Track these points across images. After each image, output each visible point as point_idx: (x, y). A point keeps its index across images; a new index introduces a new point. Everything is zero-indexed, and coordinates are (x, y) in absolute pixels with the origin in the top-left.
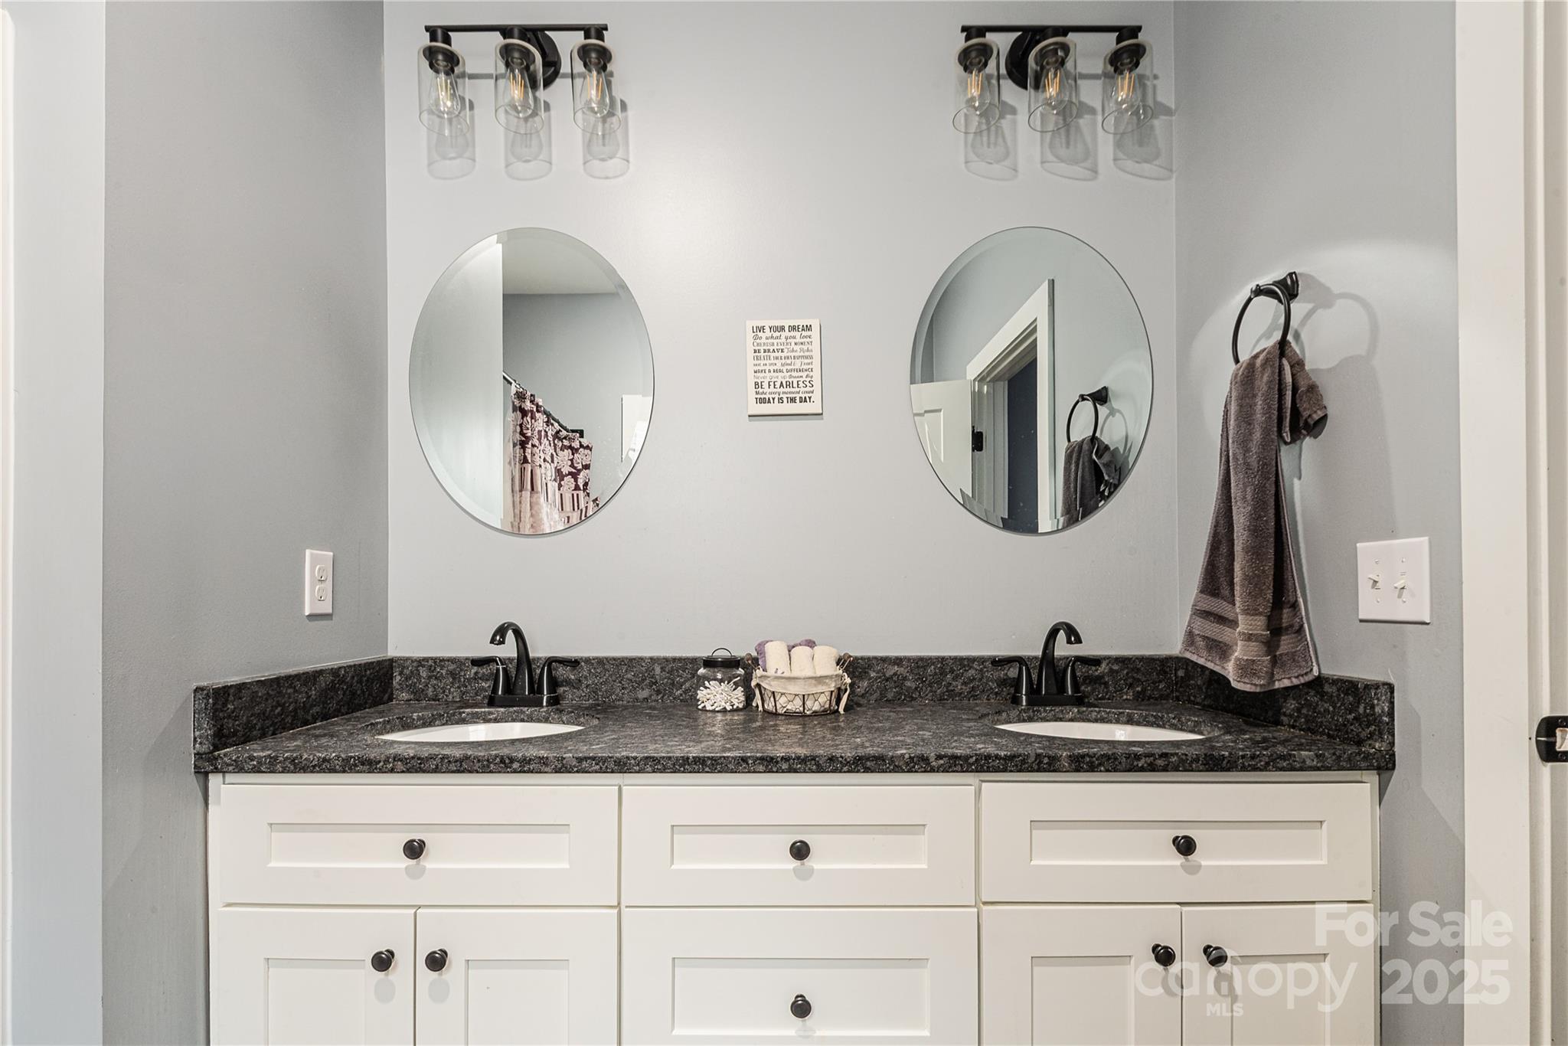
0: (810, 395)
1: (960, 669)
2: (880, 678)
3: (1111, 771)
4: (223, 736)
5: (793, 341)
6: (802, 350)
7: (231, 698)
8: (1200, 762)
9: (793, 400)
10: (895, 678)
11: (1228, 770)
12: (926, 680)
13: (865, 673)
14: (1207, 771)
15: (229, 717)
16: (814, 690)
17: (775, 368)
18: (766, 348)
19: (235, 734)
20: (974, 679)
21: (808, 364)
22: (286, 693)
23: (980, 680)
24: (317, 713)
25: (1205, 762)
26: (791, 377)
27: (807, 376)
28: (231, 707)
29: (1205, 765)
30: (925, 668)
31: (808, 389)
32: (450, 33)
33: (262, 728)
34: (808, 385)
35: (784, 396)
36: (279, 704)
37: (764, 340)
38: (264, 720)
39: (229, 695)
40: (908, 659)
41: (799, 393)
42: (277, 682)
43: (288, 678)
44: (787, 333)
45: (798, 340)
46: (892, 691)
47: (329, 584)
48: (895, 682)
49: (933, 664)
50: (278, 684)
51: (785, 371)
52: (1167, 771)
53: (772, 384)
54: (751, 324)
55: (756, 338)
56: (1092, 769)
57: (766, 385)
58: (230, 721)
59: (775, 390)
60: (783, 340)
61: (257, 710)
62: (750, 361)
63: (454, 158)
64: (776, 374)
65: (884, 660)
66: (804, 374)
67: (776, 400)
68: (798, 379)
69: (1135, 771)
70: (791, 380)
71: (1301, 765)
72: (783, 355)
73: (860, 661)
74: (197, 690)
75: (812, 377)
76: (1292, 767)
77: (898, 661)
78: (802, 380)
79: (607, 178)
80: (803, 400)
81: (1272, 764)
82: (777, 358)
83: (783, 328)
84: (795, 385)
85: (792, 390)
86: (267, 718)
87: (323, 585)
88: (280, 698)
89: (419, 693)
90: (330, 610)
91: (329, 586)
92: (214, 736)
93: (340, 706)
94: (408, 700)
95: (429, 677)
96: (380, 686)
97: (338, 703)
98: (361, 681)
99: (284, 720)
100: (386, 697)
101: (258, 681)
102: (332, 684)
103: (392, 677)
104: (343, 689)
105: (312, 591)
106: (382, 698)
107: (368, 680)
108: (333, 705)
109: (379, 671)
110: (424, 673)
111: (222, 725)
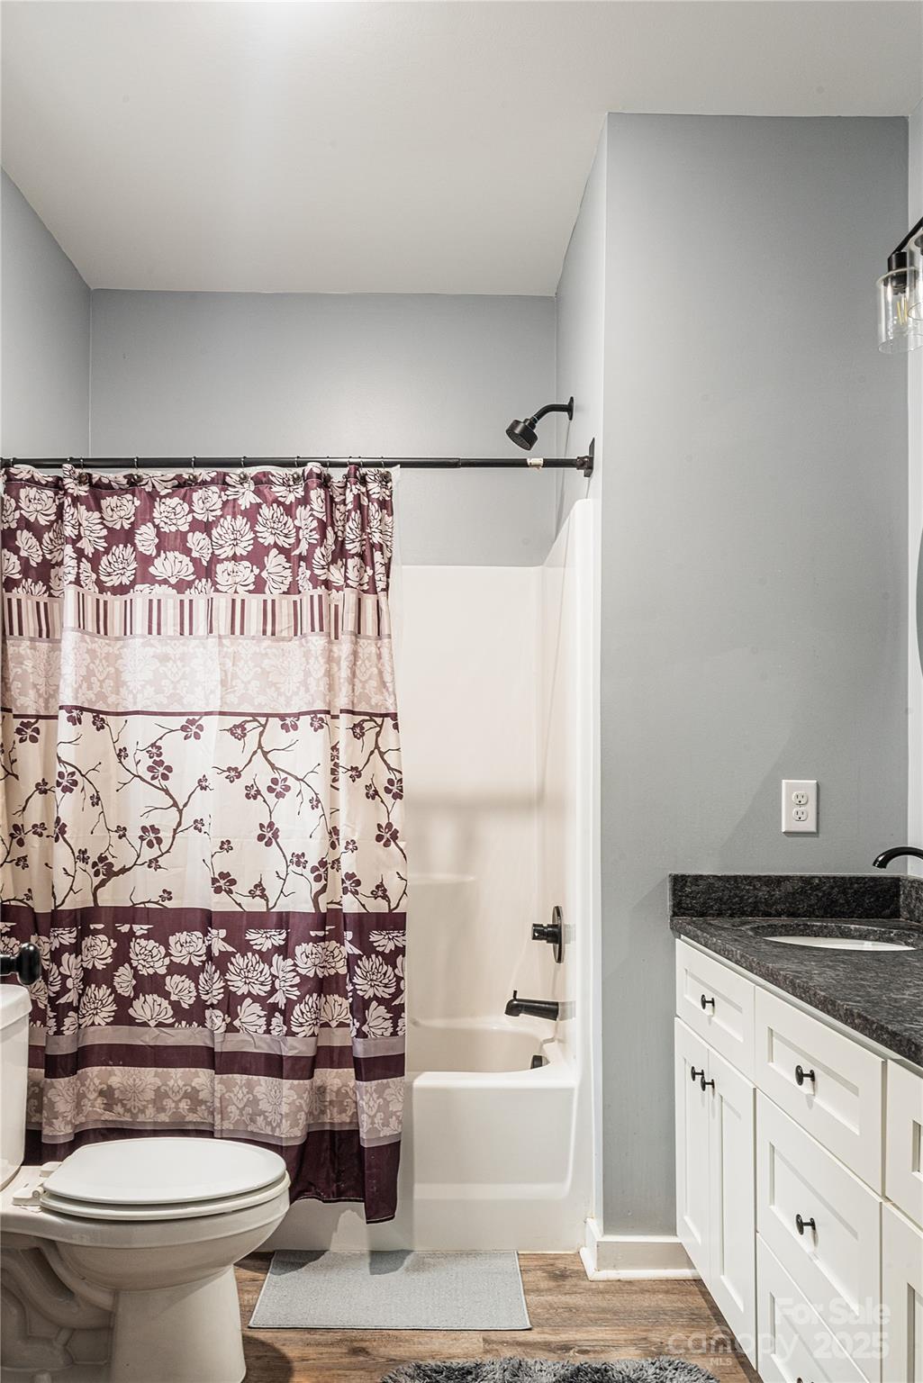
4: (682, 908)
19: (692, 908)
22: (744, 888)
24: (782, 909)
28: (688, 890)
32: (903, 251)
33: (719, 910)
38: (721, 905)
58: (688, 899)
61: (713, 896)
74: (670, 875)
86: (725, 904)
87: (803, 808)
88: (738, 892)
89: (911, 912)
90: (813, 829)
91: (811, 809)
92: (674, 906)
93: (814, 910)
94: (907, 919)
95: (917, 898)
96: (877, 900)
97: (811, 906)
98: (844, 892)
99: (743, 908)
100: (887, 912)
101: (714, 876)
102: (803, 892)
103: (898, 895)
104: (817, 895)
105: (789, 812)
106: (880, 912)
107: (856, 892)
108: (803, 907)
109: (876, 885)
110: (914, 893)
111: (681, 900)
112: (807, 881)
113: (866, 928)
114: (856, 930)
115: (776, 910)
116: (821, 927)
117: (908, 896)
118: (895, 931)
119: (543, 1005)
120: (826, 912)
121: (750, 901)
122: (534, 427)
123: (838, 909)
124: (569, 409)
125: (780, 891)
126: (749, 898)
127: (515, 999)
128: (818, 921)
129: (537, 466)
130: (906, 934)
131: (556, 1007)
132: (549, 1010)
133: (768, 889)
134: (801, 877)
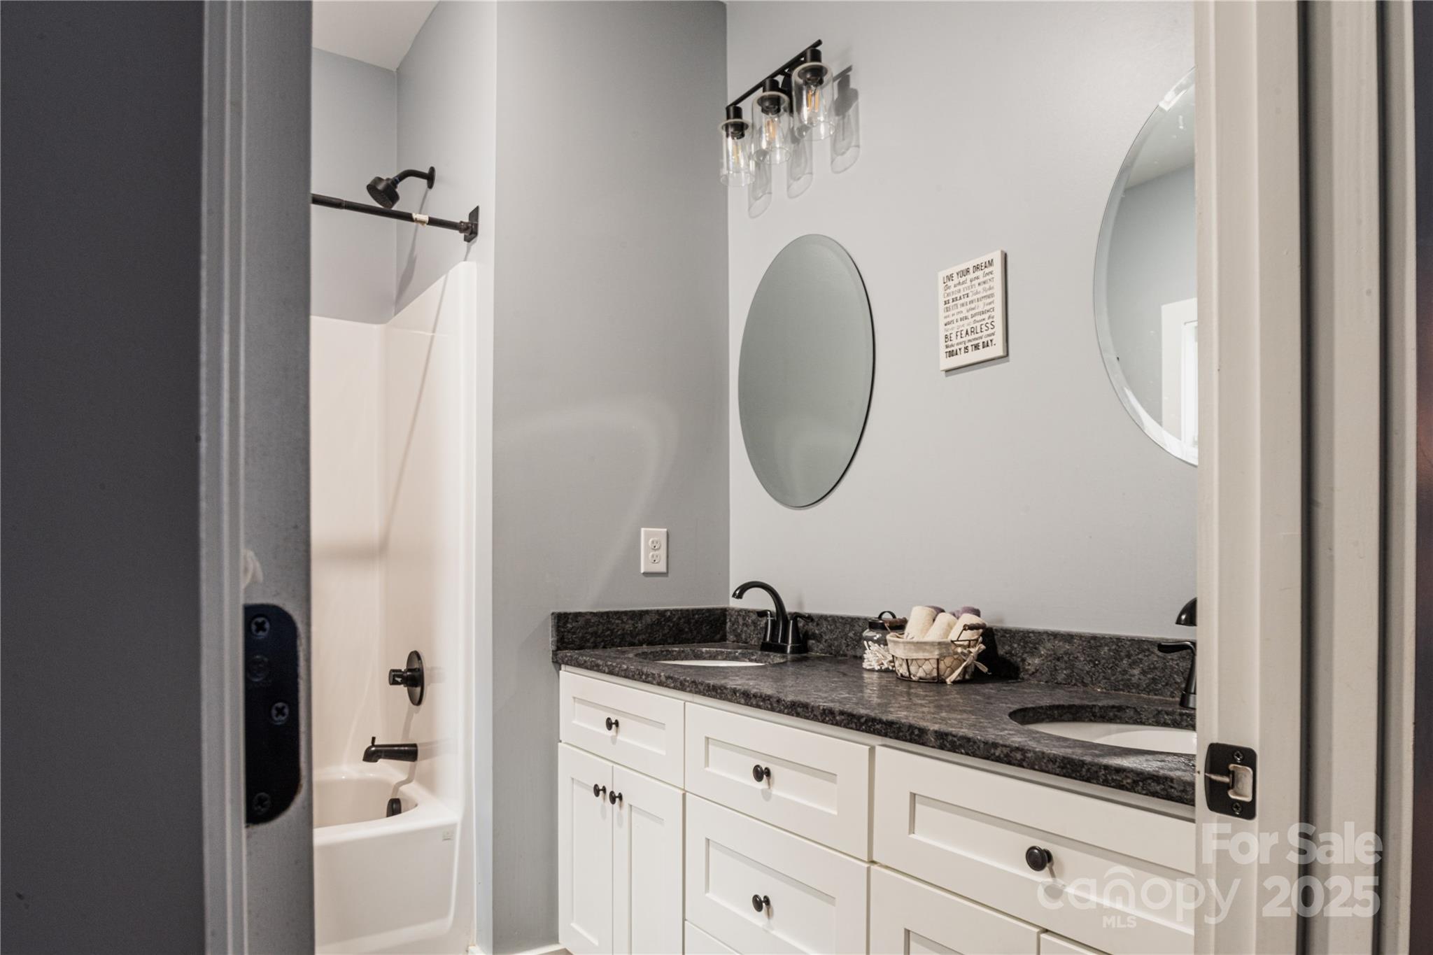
0: (991, 338)
1: (1139, 654)
2: (1051, 655)
3: (970, 755)
4: (564, 642)
5: (976, 282)
6: (985, 290)
7: (570, 620)
8: (1057, 764)
9: (976, 347)
10: (1066, 658)
11: (1088, 780)
12: (1100, 664)
13: (1036, 648)
14: (1064, 776)
15: (569, 632)
16: (915, 656)
17: (962, 315)
18: (954, 297)
19: (573, 642)
20: (1155, 668)
21: (990, 303)
22: (615, 623)
23: (1163, 669)
24: (644, 639)
25: (1062, 764)
26: (975, 322)
27: (989, 317)
28: (569, 626)
29: (1063, 768)
30: (1098, 648)
31: (990, 331)
32: (738, 105)
33: (594, 642)
34: (990, 326)
35: (969, 344)
36: (608, 629)
37: (953, 289)
38: (596, 638)
39: (568, 618)
40: (1081, 637)
41: (981, 338)
42: (607, 614)
43: (616, 613)
44: (971, 275)
45: (982, 280)
46: (1062, 672)
47: (663, 552)
48: (1066, 662)
49: (1107, 645)
50: (608, 617)
51: (970, 317)
52: (1023, 767)
53: (959, 334)
54: (943, 274)
55: (947, 287)
56: (954, 748)
57: (953, 336)
58: (569, 634)
59: (962, 340)
60: (969, 283)
61: (590, 630)
62: (942, 314)
63: (762, 196)
64: (963, 322)
65: (1055, 635)
66: (986, 316)
67: (963, 350)
68: (981, 323)
69: (992, 760)
70: (974, 326)
71: (1179, 794)
72: (967, 300)
73: (1031, 635)
74: (553, 614)
75: (993, 317)
76: (1167, 795)
77: (1069, 638)
78: (984, 322)
79: (846, 169)
80: (986, 345)
81: (1141, 784)
82: (963, 305)
83: (968, 271)
84: (979, 331)
85: (977, 336)
86: (599, 636)
87: (657, 552)
88: (609, 626)
89: (738, 636)
90: (664, 570)
91: (662, 553)
92: (558, 641)
93: (667, 638)
94: (734, 642)
95: (743, 624)
96: (711, 627)
97: (664, 635)
98: (688, 622)
99: (613, 639)
100: (718, 636)
101: (591, 613)
102: (659, 621)
103: (725, 623)
104: (669, 626)
105: (647, 556)
106: (713, 637)
107: (696, 622)
108: (659, 636)
109: (710, 616)
110: (741, 621)
111: (563, 636)
112: (661, 613)
113: (714, 650)
114: (707, 652)
115: (639, 641)
116: (679, 652)
117: (735, 622)
118: (739, 651)
119: (402, 748)
120: (675, 640)
121: (619, 633)
122: (396, 187)
123: (684, 636)
124: (430, 177)
125: (641, 623)
126: (617, 631)
127: (373, 745)
128: (677, 647)
129: (422, 222)
130: (749, 653)
131: (414, 748)
132: (408, 753)
133: (633, 622)
134: (658, 611)
